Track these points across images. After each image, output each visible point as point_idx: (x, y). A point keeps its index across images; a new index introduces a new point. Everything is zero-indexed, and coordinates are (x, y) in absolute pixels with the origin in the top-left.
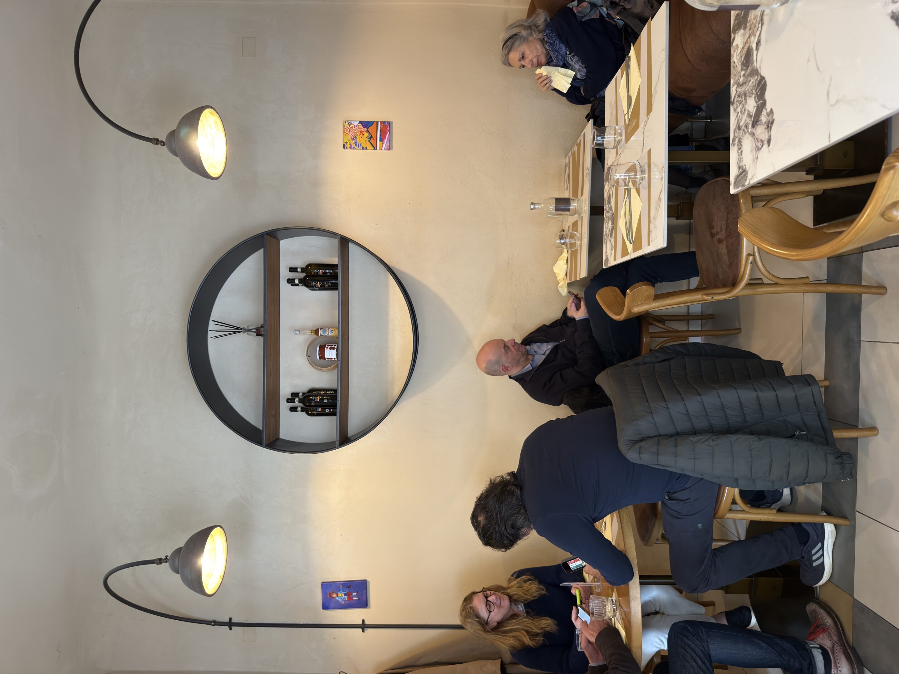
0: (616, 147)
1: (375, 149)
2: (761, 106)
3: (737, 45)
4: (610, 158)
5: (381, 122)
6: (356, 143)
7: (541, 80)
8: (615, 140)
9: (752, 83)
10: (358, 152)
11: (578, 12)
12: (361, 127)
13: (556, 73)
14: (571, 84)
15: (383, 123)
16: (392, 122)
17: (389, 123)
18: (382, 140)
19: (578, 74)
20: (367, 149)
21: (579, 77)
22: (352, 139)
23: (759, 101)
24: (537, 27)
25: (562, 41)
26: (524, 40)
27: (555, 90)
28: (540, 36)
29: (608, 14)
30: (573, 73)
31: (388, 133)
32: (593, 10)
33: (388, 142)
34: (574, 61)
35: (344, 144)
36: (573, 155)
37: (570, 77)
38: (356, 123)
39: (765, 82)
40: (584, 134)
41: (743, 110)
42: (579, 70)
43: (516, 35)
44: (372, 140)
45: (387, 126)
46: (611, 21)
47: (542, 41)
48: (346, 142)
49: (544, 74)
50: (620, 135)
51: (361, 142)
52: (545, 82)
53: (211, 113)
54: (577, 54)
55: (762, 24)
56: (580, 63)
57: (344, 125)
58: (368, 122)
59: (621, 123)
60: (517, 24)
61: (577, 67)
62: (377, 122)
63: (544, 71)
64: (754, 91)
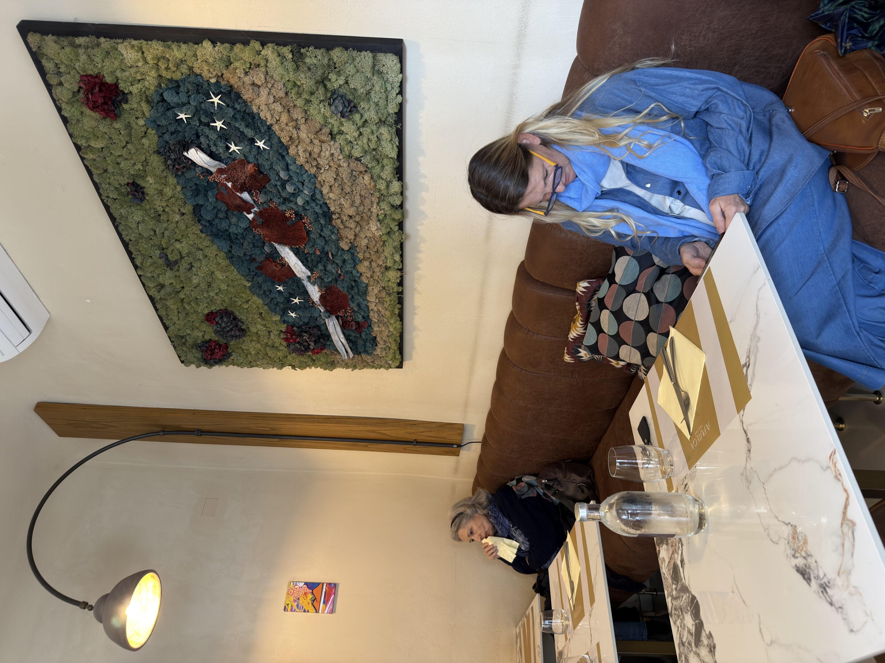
0: (564, 632)
1: (317, 612)
2: (699, 626)
3: (663, 558)
4: (560, 643)
5: (327, 584)
6: (297, 606)
7: (487, 549)
8: (563, 625)
9: (685, 599)
10: (299, 615)
11: (517, 490)
12: (306, 588)
13: (502, 543)
14: (516, 554)
15: (329, 584)
16: (339, 584)
17: (335, 585)
18: (325, 603)
19: (522, 546)
20: (308, 612)
21: (523, 548)
22: (295, 601)
23: (696, 620)
24: (480, 504)
25: (504, 515)
26: (470, 518)
27: (501, 559)
28: (485, 512)
29: (544, 493)
30: (517, 544)
31: (333, 596)
32: (531, 490)
33: (332, 605)
34: (517, 534)
35: (285, 607)
36: (524, 626)
37: (515, 548)
38: (301, 584)
39: (697, 601)
40: (532, 608)
41: (683, 624)
42: (523, 543)
43: (461, 513)
44: (315, 603)
45: (332, 588)
46: (548, 499)
47: (487, 516)
48: (288, 605)
49: (490, 544)
50: (567, 619)
51: (304, 604)
52: (491, 551)
53: (153, 577)
54: (519, 528)
55: (682, 545)
56: (523, 536)
57: (288, 586)
58: (314, 584)
59: (567, 606)
60: (461, 504)
61: (521, 539)
62: (323, 584)
63: (490, 541)
64: (689, 608)
